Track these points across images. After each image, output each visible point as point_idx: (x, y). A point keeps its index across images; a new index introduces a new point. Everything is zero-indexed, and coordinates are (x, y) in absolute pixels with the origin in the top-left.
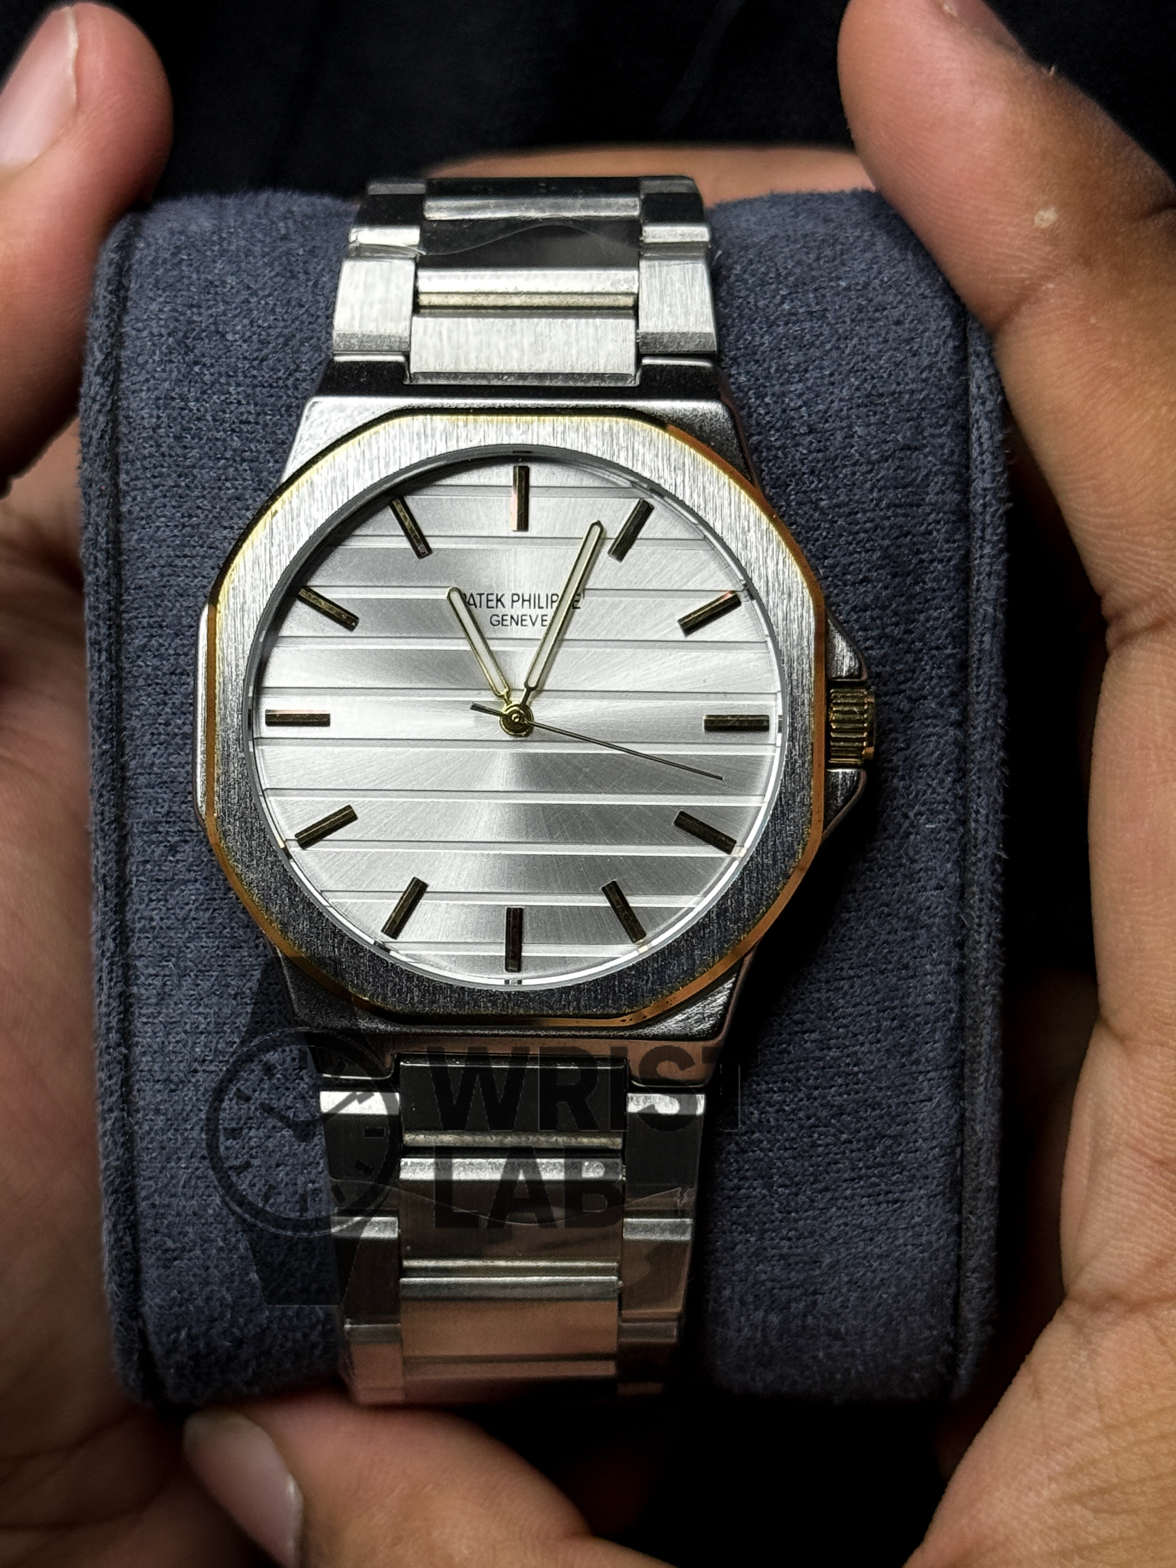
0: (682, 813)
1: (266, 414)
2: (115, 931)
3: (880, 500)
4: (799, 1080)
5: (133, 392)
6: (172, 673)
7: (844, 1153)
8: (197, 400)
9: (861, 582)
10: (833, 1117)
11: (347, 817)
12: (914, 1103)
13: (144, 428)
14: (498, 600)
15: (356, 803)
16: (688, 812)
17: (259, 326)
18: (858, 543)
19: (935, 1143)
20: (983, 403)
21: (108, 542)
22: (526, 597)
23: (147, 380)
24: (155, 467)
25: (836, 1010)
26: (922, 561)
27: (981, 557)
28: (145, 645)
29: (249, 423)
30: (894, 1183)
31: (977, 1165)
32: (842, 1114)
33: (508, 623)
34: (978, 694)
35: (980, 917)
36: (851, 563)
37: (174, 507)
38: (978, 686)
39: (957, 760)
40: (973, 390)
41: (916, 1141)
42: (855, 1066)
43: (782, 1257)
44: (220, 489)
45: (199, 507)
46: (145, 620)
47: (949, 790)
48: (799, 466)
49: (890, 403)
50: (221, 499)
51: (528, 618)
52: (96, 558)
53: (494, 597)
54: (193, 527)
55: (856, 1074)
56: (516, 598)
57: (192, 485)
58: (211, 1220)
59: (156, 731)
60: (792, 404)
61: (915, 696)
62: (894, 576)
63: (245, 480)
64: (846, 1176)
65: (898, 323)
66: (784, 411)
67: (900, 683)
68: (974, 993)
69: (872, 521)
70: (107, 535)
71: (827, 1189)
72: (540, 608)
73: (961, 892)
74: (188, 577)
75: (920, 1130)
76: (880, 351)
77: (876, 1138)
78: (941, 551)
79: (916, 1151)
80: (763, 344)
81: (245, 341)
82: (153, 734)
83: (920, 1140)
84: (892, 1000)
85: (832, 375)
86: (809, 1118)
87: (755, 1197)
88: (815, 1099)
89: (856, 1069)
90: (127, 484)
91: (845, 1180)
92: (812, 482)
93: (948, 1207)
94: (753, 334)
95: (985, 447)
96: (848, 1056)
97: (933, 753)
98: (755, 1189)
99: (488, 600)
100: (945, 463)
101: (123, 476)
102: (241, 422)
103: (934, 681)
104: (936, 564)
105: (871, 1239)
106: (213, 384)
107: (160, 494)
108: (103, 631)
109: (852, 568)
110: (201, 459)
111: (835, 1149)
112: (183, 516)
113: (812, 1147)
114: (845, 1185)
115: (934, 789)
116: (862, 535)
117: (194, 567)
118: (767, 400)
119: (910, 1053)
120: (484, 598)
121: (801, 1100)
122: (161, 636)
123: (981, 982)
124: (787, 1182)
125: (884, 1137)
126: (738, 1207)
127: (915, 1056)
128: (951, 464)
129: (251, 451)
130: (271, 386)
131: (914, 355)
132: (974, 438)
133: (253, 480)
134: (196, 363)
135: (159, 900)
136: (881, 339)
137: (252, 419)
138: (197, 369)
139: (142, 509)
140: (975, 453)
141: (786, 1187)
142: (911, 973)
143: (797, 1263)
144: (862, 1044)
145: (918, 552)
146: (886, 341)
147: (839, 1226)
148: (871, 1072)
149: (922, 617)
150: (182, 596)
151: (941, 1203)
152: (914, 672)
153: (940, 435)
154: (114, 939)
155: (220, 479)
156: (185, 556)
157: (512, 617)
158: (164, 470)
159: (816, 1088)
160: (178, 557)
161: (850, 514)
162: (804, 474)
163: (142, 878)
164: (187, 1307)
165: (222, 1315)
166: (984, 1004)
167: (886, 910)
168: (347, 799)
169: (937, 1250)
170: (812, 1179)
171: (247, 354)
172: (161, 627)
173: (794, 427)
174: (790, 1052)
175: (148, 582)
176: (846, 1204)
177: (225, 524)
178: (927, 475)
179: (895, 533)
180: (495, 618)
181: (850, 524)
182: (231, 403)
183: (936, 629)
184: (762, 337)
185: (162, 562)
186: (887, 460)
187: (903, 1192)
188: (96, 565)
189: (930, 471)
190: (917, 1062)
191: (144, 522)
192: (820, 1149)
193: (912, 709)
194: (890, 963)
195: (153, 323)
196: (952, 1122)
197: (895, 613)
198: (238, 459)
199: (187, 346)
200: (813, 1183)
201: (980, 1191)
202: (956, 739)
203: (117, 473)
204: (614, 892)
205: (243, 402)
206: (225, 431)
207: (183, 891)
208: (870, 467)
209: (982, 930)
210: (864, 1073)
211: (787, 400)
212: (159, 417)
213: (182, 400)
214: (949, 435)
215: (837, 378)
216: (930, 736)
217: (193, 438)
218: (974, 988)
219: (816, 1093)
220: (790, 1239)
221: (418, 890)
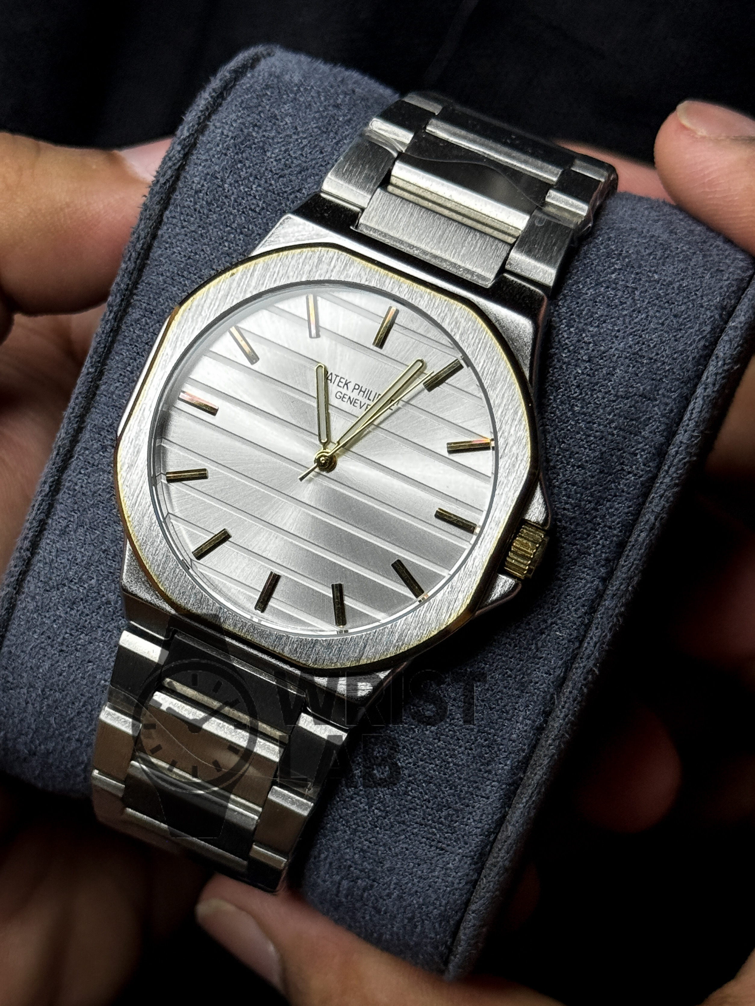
0: (399, 561)
1: (268, 210)
2: (53, 482)
3: (612, 421)
4: (413, 751)
5: (196, 164)
6: (147, 343)
7: (422, 806)
8: (231, 185)
9: (578, 467)
10: (424, 781)
11: (202, 475)
12: (477, 796)
13: (192, 188)
14: (346, 384)
15: (210, 468)
16: (403, 562)
17: (289, 155)
18: (587, 442)
19: (480, 825)
20: (705, 389)
21: (142, 248)
22: (363, 389)
23: (206, 160)
24: (187, 215)
25: (453, 719)
26: (623, 470)
27: (661, 483)
28: (138, 320)
29: (255, 212)
30: (445, 838)
31: (500, 850)
32: (430, 783)
33: (346, 400)
34: (623, 566)
35: (565, 702)
36: (577, 453)
37: (189, 244)
38: (625, 561)
39: (593, 601)
40: (704, 378)
41: (469, 819)
42: (451, 757)
43: (362, 850)
44: (220, 244)
45: (203, 250)
46: (145, 305)
47: (580, 617)
48: (572, 379)
49: (646, 363)
50: (218, 251)
51: (359, 402)
52: (131, 255)
53: (344, 381)
54: (194, 261)
55: (449, 763)
57: (204, 235)
58: (40, 675)
59: (123, 374)
60: (586, 339)
61: (583, 550)
62: (601, 472)
63: (237, 245)
64: (418, 820)
65: (675, 316)
66: (579, 341)
67: (576, 539)
68: (543, 746)
69: (602, 432)
70: (143, 244)
71: (404, 823)
72: (369, 399)
73: (561, 683)
74: (179, 289)
75: (474, 814)
76: (656, 329)
77: (445, 806)
78: (637, 469)
79: (467, 825)
80: (587, 294)
81: (276, 160)
82: (121, 375)
83: (472, 820)
84: (491, 728)
85: (619, 331)
86: (410, 776)
87: (360, 808)
88: (418, 766)
89: (450, 760)
90: (168, 218)
91: (416, 823)
92: (576, 393)
93: (473, 866)
94: (585, 285)
95: (694, 416)
96: (449, 750)
97: (580, 590)
98: (361, 803)
99: (340, 381)
100: (663, 416)
101: (167, 212)
102: (251, 209)
103: (599, 547)
104: (631, 475)
105: (419, 865)
106: (244, 179)
107: (183, 233)
108: (118, 300)
109: (577, 455)
110: (217, 221)
111: (418, 802)
112: (191, 252)
113: (405, 794)
114: (415, 826)
115: (571, 612)
116: (592, 438)
117: (185, 285)
118: (572, 329)
119: (488, 764)
120: (338, 379)
121: (410, 763)
122: (149, 318)
123: (550, 742)
124: (382, 808)
125: (450, 808)
126: (348, 809)
127: (490, 767)
128: (668, 418)
129: (249, 229)
130: (278, 194)
131: (676, 340)
132: (690, 408)
133: (242, 247)
134: (240, 162)
135: (85, 475)
136: (660, 321)
137: (257, 210)
138: (239, 165)
139: (170, 237)
140: (685, 418)
141: (381, 810)
142: (509, 716)
143: (370, 858)
144: (460, 747)
145: (622, 464)
146: (663, 324)
147: (402, 848)
148: (459, 765)
149: (608, 504)
150: (171, 299)
151: (468, 862)
152: (589, 535)
153: (669, 397)
154: (50, 487)
155: (222, 238)
156: (183, 276)
157: (350, 398)
158: (192, 219)
159: (422, 761)
160: (179, 275)
161: (589, 422)
162: (573, 385)
163: (81, 457)
164: (8, 720)
165: (27, 734)
166: (545, 756)
167: (509, 673)
168: (206, 464)
169: (456, 889)
170: (397, 813)
171: (273, 169)
172: (152, 312)
173: (579, 353)
174: (414, 732)
175: (155, 283)
176: (412, 837)
177: (214, 267)
178: (649, 419)
179: (613, 445)
180: (339, 394)
181: (587, 428)
182: (250, 195)
183: (614, 515)
184: (589, 289)
185: (168, 274)
186: (627, 399)
187: (448, 845)
188: (129, 259)
189: (652, 417)
190: (489, 772)
191: (167, 246)
192: (409, 797)
193: (577, 558)
194: (498, 705)
195: (227, 127)
196: (495, 817)
197: (592, 495)
198: (238, 231)
199: (240, 149)
200: (396, 816)
201: (495, 866)
202: (597, 588)
203: (166, 208)
204: (338, 590)
205: (257, 197)
206: (238, 211)
207: (100, 475)
208: (614, 399)
209: (563, 710)
210: (454, 764)
211: (584, 335)
212: (203, 186)
213: (222, 181)
214: (675, 399)
215: (620, 334)
216: (582, 579)
217: (217, 207)
218: (544, 744)
219: (421, 763)
220: (370, 842)
221: (224, 537)
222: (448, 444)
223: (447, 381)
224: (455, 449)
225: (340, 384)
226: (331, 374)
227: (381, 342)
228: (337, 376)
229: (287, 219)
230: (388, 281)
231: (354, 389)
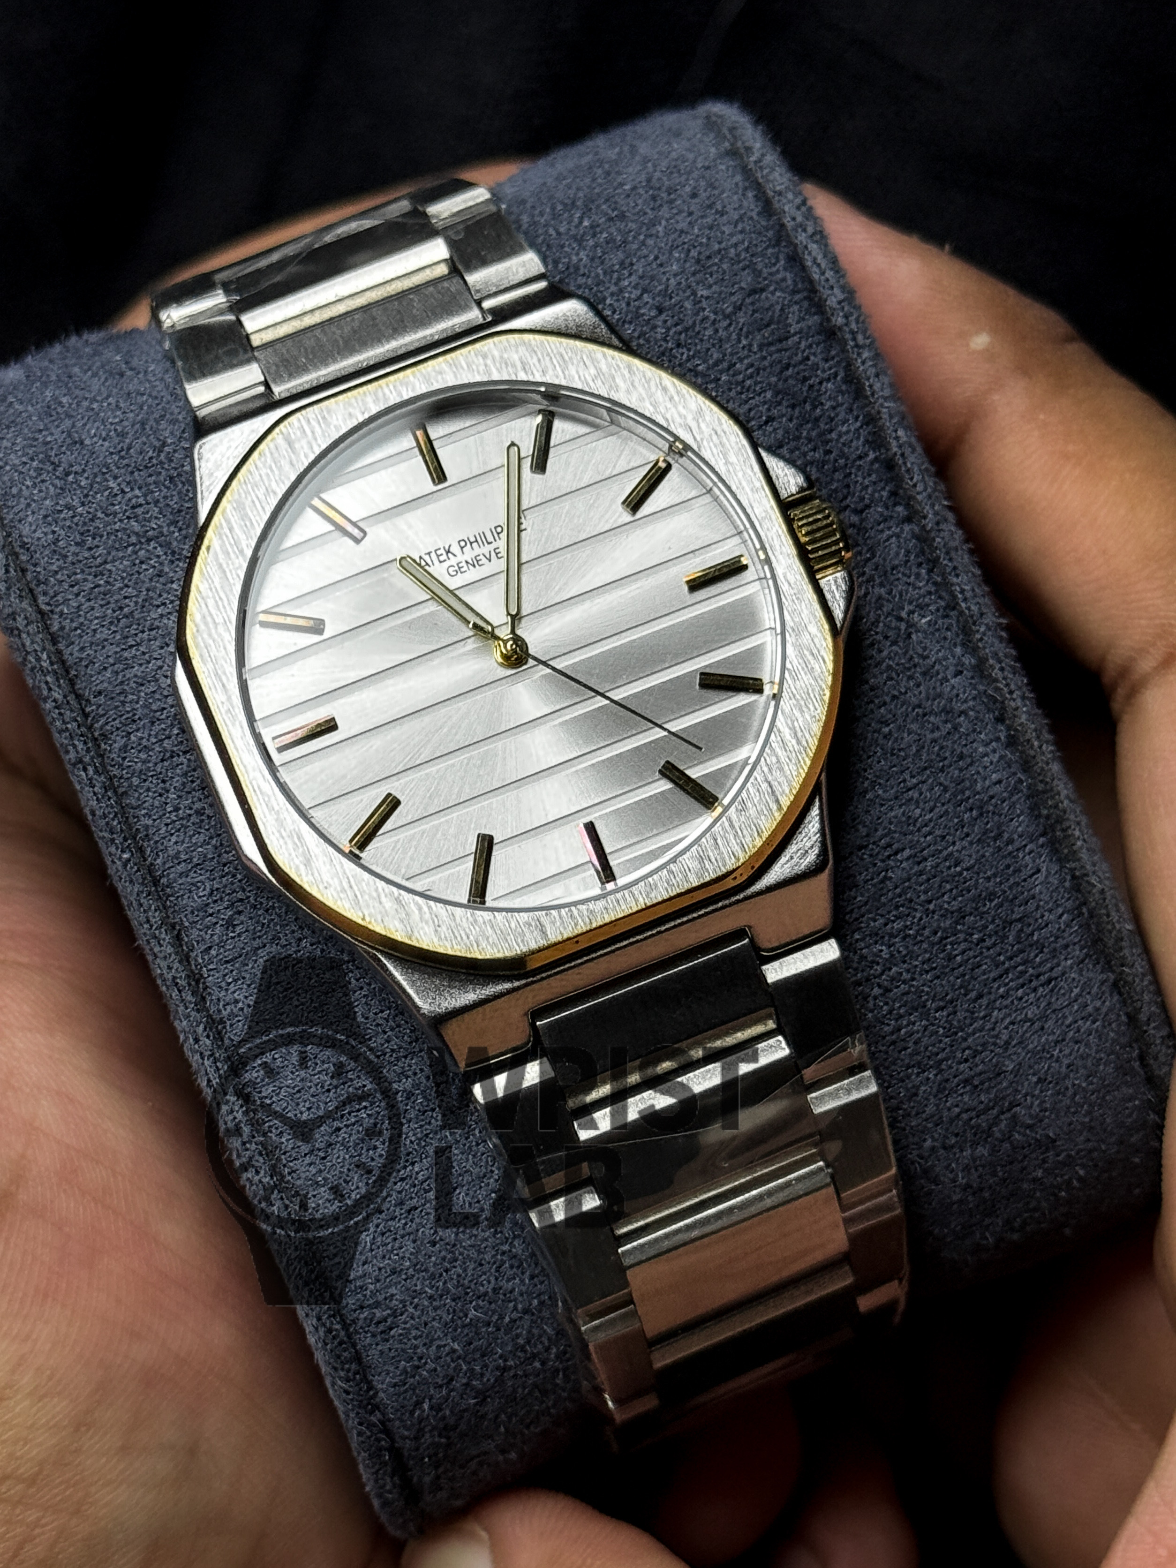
0: (702, 674)
1: (152, 492)
2: (205, 1029)
3: (750, 345)
4: (911, 901)
5: (20, 521)
6: (162, 760)
7: (981, 953)
8: (83, 504)
9: (766, 423)
10: (957, 923)
11: (391, 804)
12: (1025, 880)
13: (43, 546)
14: (448, 552)
15: (394, 788)
16: (708, 671)
17: (112, 424)
18: (748, 390)
19: (1060, 910)
20: (805, 230)
21: (52, 664)
22: (472, 539)
23: (29, 505)
24: (69, 577)
25: (916, 820)
26: (811, 387)
27: (863, 363)
28: (126, 746)
29: (141, 505)
30: (1041, 963)
31: (1108, 916)
32: (964, 917)
33: (465, 568)
34: (915, 486)
35: (1007, 685)
36: (750, 410)
37: (102, 606)
38: (912, 479)
39: (923, 552)
40: (790, 225)
41: (1042, 916)
42: (956, 866)
43: (966, 1081)
44: (139, 573)
45: (125, 598)
46: (117, 721)
47: (928, 582)
48: (665, 345)
49: (720, 260)
50: (144, 582)
51: (482, 557)
52: (47, 683)
53: (442, 551)
54: (126, 617)
55: (960, 874)
56: (463, 544)
57: (111, 580)
58: (411, 1271)
59: (169, 821)
60: (633, 296)
61: (860, 506)
62: (793, 406)
63: (158, 557)
64: (992, 975)
65: (694, 195)
66: (628, 304)
67: (841, 501)
68: (1034, 757)
69: (752, 365)
70: (49, 657)
71: (980, 996)
72: (489, 543)
73: (980, 669)
74: (141, 665)
75: (1042, 903)
76: (690, 223)
77: (1004, 928)
78: (824, 371)
79: (1047, 925)
80: (581, 260)
81: (104, 440)
82: (167, 825)
83: (1046, 914)
84: (963, 792)
85: (656, 258)
86: (936, 933)
87: (918, 1032)
88: (934, 912)
89: (958, 869)
90: (48, 604)
91: (994, 980)
92: (682, 354)
93: (1099, 967)
94: (568, 256)
95: (823, 266)
96: (946, 860)
97: (897, 554)
98: (914, 1024)
99: (438, 556)
100: (794, 292)
101: (41, 599)
102: (133, 507)
103: (870, 490)
104: (825, 384)
105: (1042, 1028)
106: (92, 486)
107: (83, 600)
108: (80, 746)
109: (752, 413)
110: (109, 553)
111: (971, 953)
112: (114, 611)
113: (949, 960)
114: (996, 985)
115: (914, 585)
116: (748, 382)
117: (144, 653)
118: (608, 302)
119: (1000, 835)
120: (433, 555)
121: (921, 919)
122: (138, 730)
123: (1036, 743)
124: (941, 1004)
125: (1011, 923)
126: (905, 1049)
127: (1006, 835)
128: (798, 292)
129: (154, 529)
130: (146, 467)
131: (722, 215)
132: (809, 264)
133: (166, 554)
134: (67, 474)
135: (235, 981)
136: (685, 214)
137: (141, 500)
138: (71, 478)
139: (72, 621)
140: (816, 277)
141: (942, 1009)
142: (969, 760)
143: (982, 1083)
144: (954, 843)
145: (805, 379)
146: (690, 214)
147: (1006, 1028)
148: (973, 866)
149: (834, 435)
150: (142, 685)
151: (1091, 966)
152: (848, 486)
153: (778, 271)
154: (208, 1037)
155: (135, 565)
156: (131, 647)
157: (467, 562)
158: (79, 576)
159: (930, 902)
160: (123, 649)
161: (729, 369)
162: (672, 349)
163: (211, 967)
164: (420, 1375)
165: (458, 1369)
166: (1047, 764)
167: (920, 711)
168: (383, 788)
169: (1106, 1014)
170: (962, 991)
171: (111, 450)
172: (134, 721)
173: (643, 315)
174: (891, 878)
175: (106, 685)
176: (1005, 1003)
177: (156, 603)
178: (782, 310)
179: (777, 369)
180: (451, 570)
181: (734, 375)
182: (116, 495)
183: (851, 441)
184: (577, 254)
185: (111, 660)
186: (740, 309)
187: (1052, 969)
188: (50, 689)
189: (784, 305)
190: (1010, 841)
191: (79, 631)
192: (959, 958)
193: (862, 521)
194: (945, 758)
195: (12, 456)
196: (1067, 884)
197: (810, 440)
198: (143, 540)
199: (53, 463)
200: (965, 995)
201: (1122, 939)
202: (913, 533)
203: (35, 599)
204: (671, 772)
205: (127, 490)
206: (121, 521)
207: (256, 961)
208: (728, 321)
209: (1015, 696)
210: (967, 869)
211: (627, 295)
212: (54, 532)
213: (69, 509)
214: (785, 269)
215: (662, 258)
216: (888, 540)
217: (94, 538)
218: (1032, 753)
219: (931, 907)
220: (966, 1061)
221: (486, 845)
222: (624, 503)
223: (552, 444)
224: (635, 503)
225: (442, 558)
226: (421, 558)
227: (438, 474)
228: (429, 554)
229: (201, 447)
230: (386, 391)
231: (462, 548)
